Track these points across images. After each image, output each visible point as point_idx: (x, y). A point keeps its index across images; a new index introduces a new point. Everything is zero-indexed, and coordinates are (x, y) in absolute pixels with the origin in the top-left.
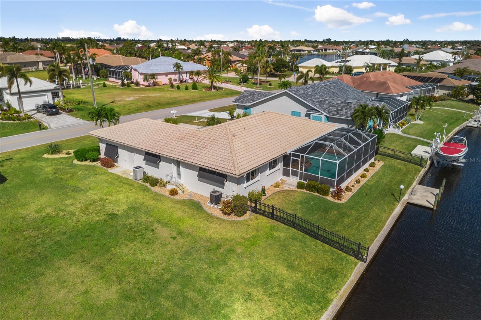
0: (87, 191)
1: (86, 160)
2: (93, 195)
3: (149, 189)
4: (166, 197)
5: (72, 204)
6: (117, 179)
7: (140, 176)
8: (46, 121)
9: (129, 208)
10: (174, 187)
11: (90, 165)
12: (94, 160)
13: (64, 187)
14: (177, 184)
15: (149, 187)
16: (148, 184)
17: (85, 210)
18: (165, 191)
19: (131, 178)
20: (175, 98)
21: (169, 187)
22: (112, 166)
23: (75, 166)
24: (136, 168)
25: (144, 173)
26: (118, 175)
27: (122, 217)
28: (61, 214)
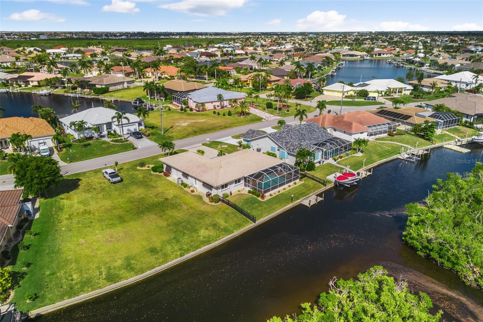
0: (157, 188)
1: (157, 172)
2: (160, 190)
3: (183, 189)
4: (189, 193)
5: (151, 193)
6: (170, 183)
7: (180, 182)
8: (135, 143)
9: (174, 197)
10: (193, 189)
11: (158, 175)
12: (160, 172)
13: (147, 185)
14: (195, 188)
15: (183, 188)
16: (183, 187)
17: (156, 196)
18: (189, 190)
19: (176, 183)
20: (214, 124)
21: (191, 188)
22: (169, 176)
23: (151, 175)
24: (178, 178)
25: (182, 181)
26: (171, 181)
27: (170, 200)
28: (147, 197)
